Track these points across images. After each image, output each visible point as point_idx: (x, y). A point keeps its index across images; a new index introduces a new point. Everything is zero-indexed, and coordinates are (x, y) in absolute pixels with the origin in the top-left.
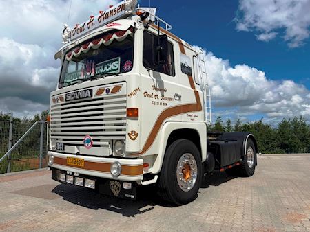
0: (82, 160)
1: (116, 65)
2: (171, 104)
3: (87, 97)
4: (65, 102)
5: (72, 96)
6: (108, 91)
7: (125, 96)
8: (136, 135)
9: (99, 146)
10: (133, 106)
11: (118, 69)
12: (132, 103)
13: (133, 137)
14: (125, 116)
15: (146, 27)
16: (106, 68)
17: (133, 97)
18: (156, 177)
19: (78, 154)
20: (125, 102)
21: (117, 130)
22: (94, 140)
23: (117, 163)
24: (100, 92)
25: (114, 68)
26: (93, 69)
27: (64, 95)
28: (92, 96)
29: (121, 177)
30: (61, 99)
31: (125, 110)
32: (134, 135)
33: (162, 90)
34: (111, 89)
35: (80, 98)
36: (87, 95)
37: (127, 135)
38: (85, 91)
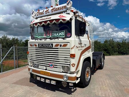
0: (49, 73)
1: (62, 33)
2: (83, 48)
3: (51, 47)
4: (38, 47)
5: (42, 45)
6: (61, 46)
7: (69, 49)
8: (75, 65)
9: (57, 68)
10: (73, 53)
11: (64, 36)
12: (72, 52)
13: (73, 66)
14: (69, 57)
15: (76, 18)
16: (57, 34)
17: (73, 50)
18: (79, 79)
19: (46, 69)
20: (69, 51)
21: (65, 62)
22: (54, 65)
23: (66, 75)
24: (57, 45)
25: (62, 35)
26: (51, 34)
27: (37, 44)
28: (52, 47)
29: (68, 81)
30: (36, 45)
31: (69, 54)
32: (73, 65)
33: (81, 44)
34: (62, 45)
35: (46, 47)
36: (50, 46)
37: (71, 65)
38: (49, 44)
